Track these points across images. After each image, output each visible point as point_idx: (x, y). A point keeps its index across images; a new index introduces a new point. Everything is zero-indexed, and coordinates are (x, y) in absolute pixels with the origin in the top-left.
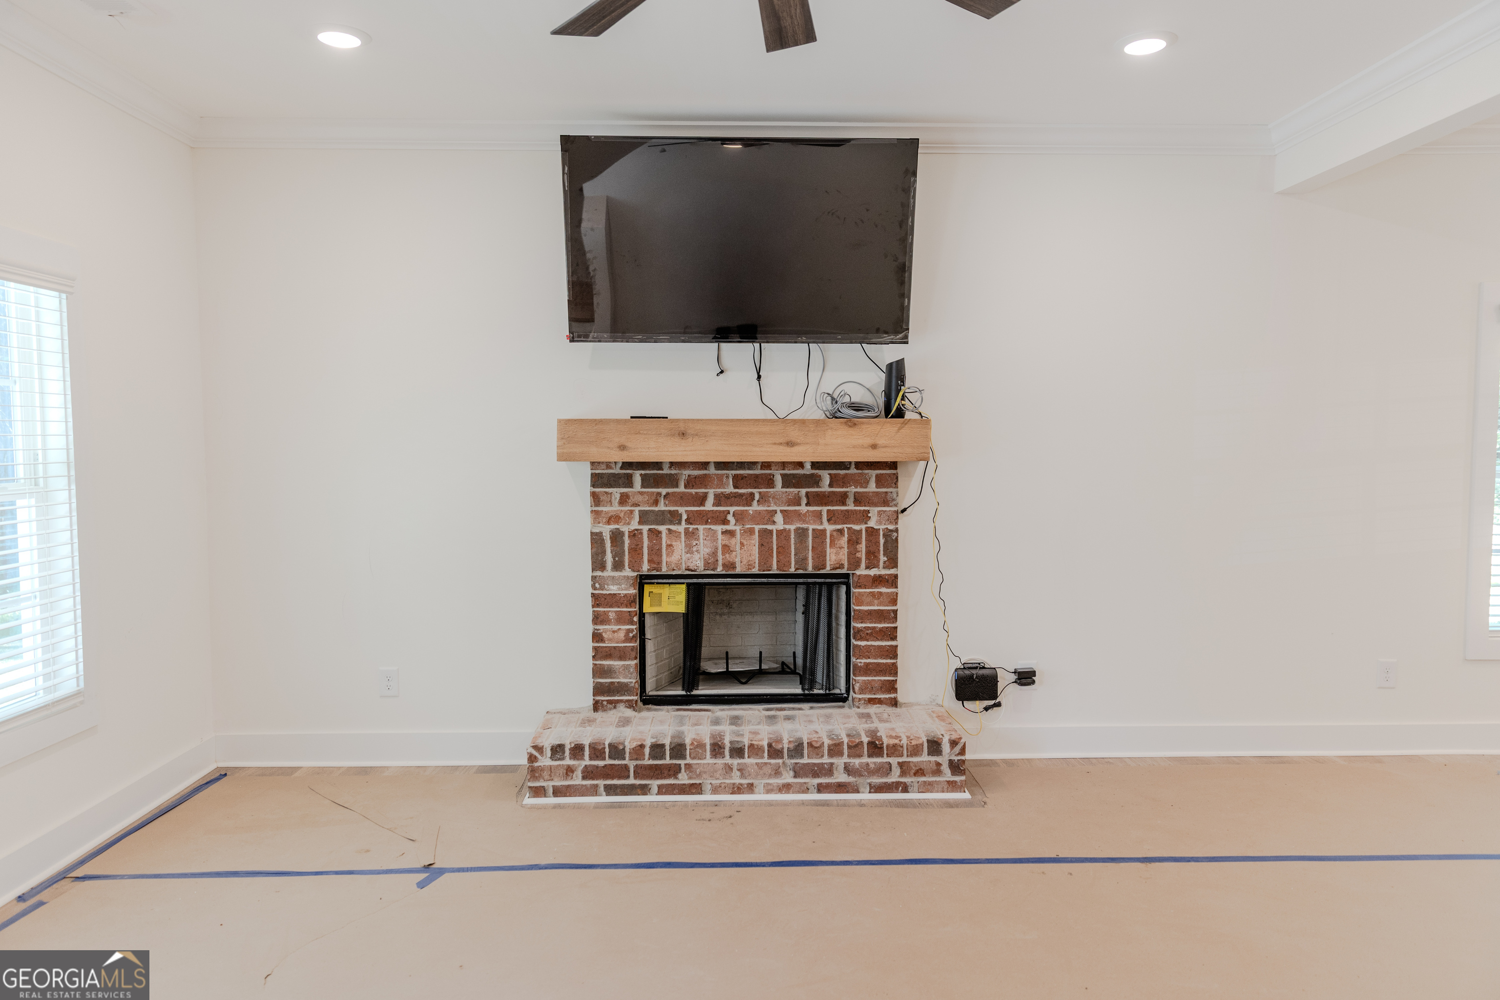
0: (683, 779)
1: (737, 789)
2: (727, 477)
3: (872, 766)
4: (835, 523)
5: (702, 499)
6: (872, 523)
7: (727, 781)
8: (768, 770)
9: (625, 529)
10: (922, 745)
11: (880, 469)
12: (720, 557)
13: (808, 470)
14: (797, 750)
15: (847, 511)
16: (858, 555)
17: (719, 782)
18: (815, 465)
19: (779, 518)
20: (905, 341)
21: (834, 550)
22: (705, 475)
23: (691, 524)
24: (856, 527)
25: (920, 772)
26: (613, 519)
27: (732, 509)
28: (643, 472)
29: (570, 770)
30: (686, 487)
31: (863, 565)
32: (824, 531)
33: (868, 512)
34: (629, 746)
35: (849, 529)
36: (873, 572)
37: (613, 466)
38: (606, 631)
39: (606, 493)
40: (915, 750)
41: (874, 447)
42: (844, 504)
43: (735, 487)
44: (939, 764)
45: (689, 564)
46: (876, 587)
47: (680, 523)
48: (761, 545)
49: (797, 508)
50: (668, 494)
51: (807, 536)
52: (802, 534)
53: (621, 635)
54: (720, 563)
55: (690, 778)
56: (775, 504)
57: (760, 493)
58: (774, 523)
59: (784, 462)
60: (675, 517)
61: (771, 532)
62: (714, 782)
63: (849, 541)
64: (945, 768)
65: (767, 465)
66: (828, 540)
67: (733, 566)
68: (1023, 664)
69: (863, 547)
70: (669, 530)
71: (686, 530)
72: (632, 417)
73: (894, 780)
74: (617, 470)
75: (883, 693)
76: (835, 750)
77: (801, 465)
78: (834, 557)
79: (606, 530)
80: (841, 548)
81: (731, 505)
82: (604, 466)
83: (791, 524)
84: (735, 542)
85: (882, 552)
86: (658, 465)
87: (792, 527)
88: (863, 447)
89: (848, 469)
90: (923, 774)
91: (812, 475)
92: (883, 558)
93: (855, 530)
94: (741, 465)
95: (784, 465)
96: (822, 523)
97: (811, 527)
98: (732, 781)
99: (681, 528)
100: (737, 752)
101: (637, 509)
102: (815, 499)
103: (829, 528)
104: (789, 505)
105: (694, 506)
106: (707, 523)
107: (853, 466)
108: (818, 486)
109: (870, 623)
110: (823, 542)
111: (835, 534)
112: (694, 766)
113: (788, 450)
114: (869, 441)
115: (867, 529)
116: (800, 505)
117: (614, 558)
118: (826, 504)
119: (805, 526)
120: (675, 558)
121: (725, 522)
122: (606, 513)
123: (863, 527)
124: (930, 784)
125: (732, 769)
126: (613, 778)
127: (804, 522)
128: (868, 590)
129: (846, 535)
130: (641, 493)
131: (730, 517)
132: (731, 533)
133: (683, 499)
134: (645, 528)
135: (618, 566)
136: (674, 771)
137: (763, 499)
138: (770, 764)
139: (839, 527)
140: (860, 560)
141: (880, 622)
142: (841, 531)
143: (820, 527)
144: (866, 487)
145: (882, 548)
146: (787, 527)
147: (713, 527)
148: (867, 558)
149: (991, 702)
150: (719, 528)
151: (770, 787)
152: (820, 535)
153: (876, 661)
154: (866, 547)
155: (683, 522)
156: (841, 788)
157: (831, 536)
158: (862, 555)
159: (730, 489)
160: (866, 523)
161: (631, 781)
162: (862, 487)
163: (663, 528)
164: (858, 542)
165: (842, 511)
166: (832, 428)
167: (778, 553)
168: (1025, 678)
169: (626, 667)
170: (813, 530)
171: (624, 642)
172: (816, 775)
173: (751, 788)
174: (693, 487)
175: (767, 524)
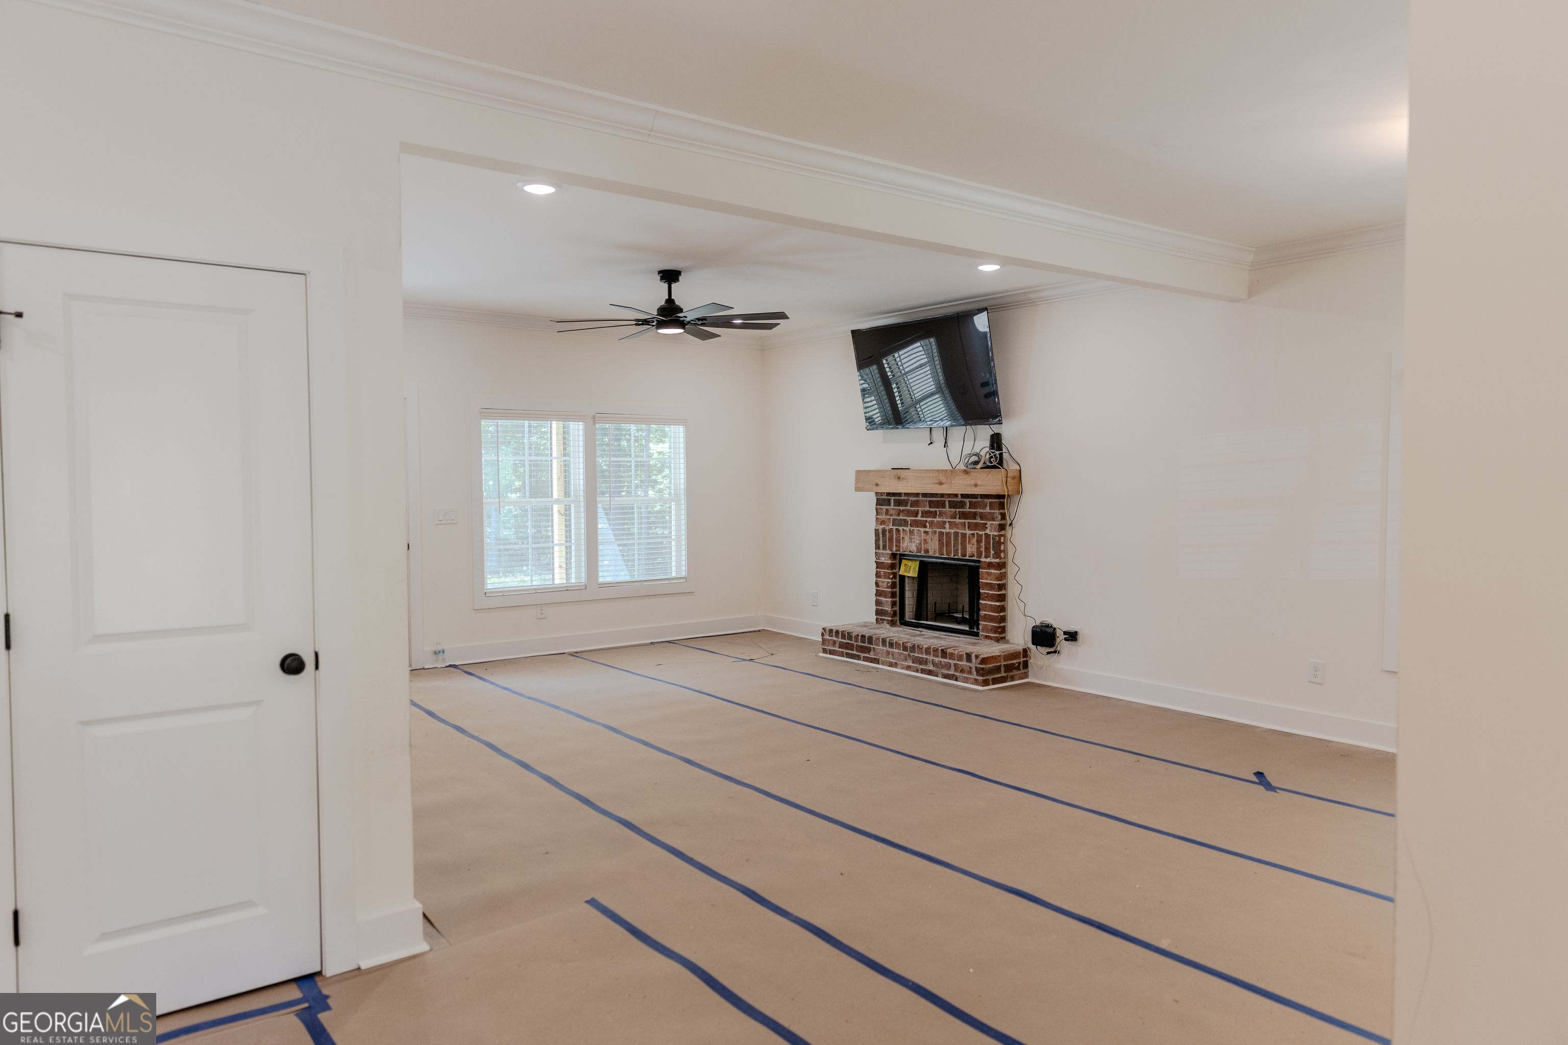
0: (872, 655)
1: (891, 665)
2: (926, 502)
3: (943, 663)
4: (971, 530)
5: (916, 514)
6: (988, 531)
7: (888, 660)
8: (902, 657)
9: (887, 528)
10: (963, 655)
11: (991, 499)
12: (923, 546)
13: (959, 499)
14: (913, 648)
15: (976, 523)
16: (981, 549)
17: (884, 659)
18: (963, 496)
19: (947, 525)
20: (1000, 423)
21: (970, 546)
22: (917, 500)
23: (912, 527)
24: (980, 533)
25: (962, 671)
26: (883, 522)
27: (928, 519)
28: (894, 498)
29: (834, 642)
30: (910, 507)
31: (983, 556)
32: (966, 534)
33: (986, 524)
34: (854, 634)
35: (977, 533)
36: (988, 560)
37: (883, 494)
38: (880, 582)
39: (881, 508)
40: (960, 658)
41: (976, 485)
42: (975, 519)
43: (930, 507)
44: (971, 668)
45: (910, 549)
46: (990, 569)
47: (907, 526)
48: (939, 540)
49: (954, 520)
50: (903, 510)
51: (958, 536)
52: (956, 534)
53: (885, 584)
54: (923, 549)
55: (874, 655)
56: (946, 518)
57: (939, 511)
58: (945, 528)
59: (949, 494)
60: (905, 523)
61: (943, 533)
62: (883, 659)
63: (977, 541)
64: (974, 670)
65: (942, 495)
66: (968, 540)
67: (927, 551)
68: (1071, 628)
69: (983, 544)
70: (903, 529)
71: (910, 529)
72: (892, 469)
73: (952, 673)
74: (885, 497)
75: (993, 633)
76: (928, 651)
77: (956, 495)
78: (970, 550)
79: (880, 527)
80: (973, 544)
81: (928, 517)
82: (880, 494)
83: (952, 529)
84: (928, 538)
85: (992, 548)
86: (900, 494)
87: (953, 531)
88: (970, 485)
89: (977, 498)
90: (964, 673)
91: (961, 501)
92: (992, 552)
93: (980, 534)
94: (932, 495)
95: (949, 495)
96: (965, 530)
97: (960, 531)
98: (889, 660)
99: (907, 529)
100: (891, 645)
101: (892, 517)
102: (964, 515)
103: (968, 532)
104: (951, 519)
105: (913, 517)
106: (918, 527)
108: (964, 509)
109: (987, 590)
110: (965, 540)
111: (970, 536)
112: (876, 649)
113: (939, 487)
114: (973, 482)
115: (985, 534)
116: (956, 518)
117: (883, 543)
118: (967, 519)
119: (958, 531)
120: (905, 544)
121: (925, 527)
122: (880, 519)
123: (983, 533)
124: (967, 678)
125: (889, 653)
126: (848, 650)
127: (958, 528)
128: (985, 571)
129: (976, 537)
130: (893, 509)
131: (928, 524)
132: (926, 532)
133: (909, 513)
134: (894, 528)
135: (884, 548)
136: (868, 650)
137: (941, 515)
138: (903, 653)
139: (973, 532)
140: (982, 551)
141: (991, 591)
142: (973, 534)
143: (964, 532)
144: (984, 509)
145: (991, 546)
146: (950, 531)
147: (920, 529)
148: (985, 551)
149: (1052, 650)
150: (922, 530)
151: (903, 666)
152: (964, 535)
153: (989, 613)
154: (985, 545)
155: (909, 526)
156: (930, 673)
157: (969, 537)
158: (983, 549)
159: (927, 509)
160: (985, 531)
161: (855, 652)
162: (983, 509)
163: (901, 528)
164: (981, 542)
165: (974, 523)
166: (958, 475)
167: (946, 545)
168: (1072, 636)
169: (887, 602)
170: (961, 533)
171: (886, 588)
172: (921, 664)
173: (895, 665)
174: (913, 507)
175: (942, 529)
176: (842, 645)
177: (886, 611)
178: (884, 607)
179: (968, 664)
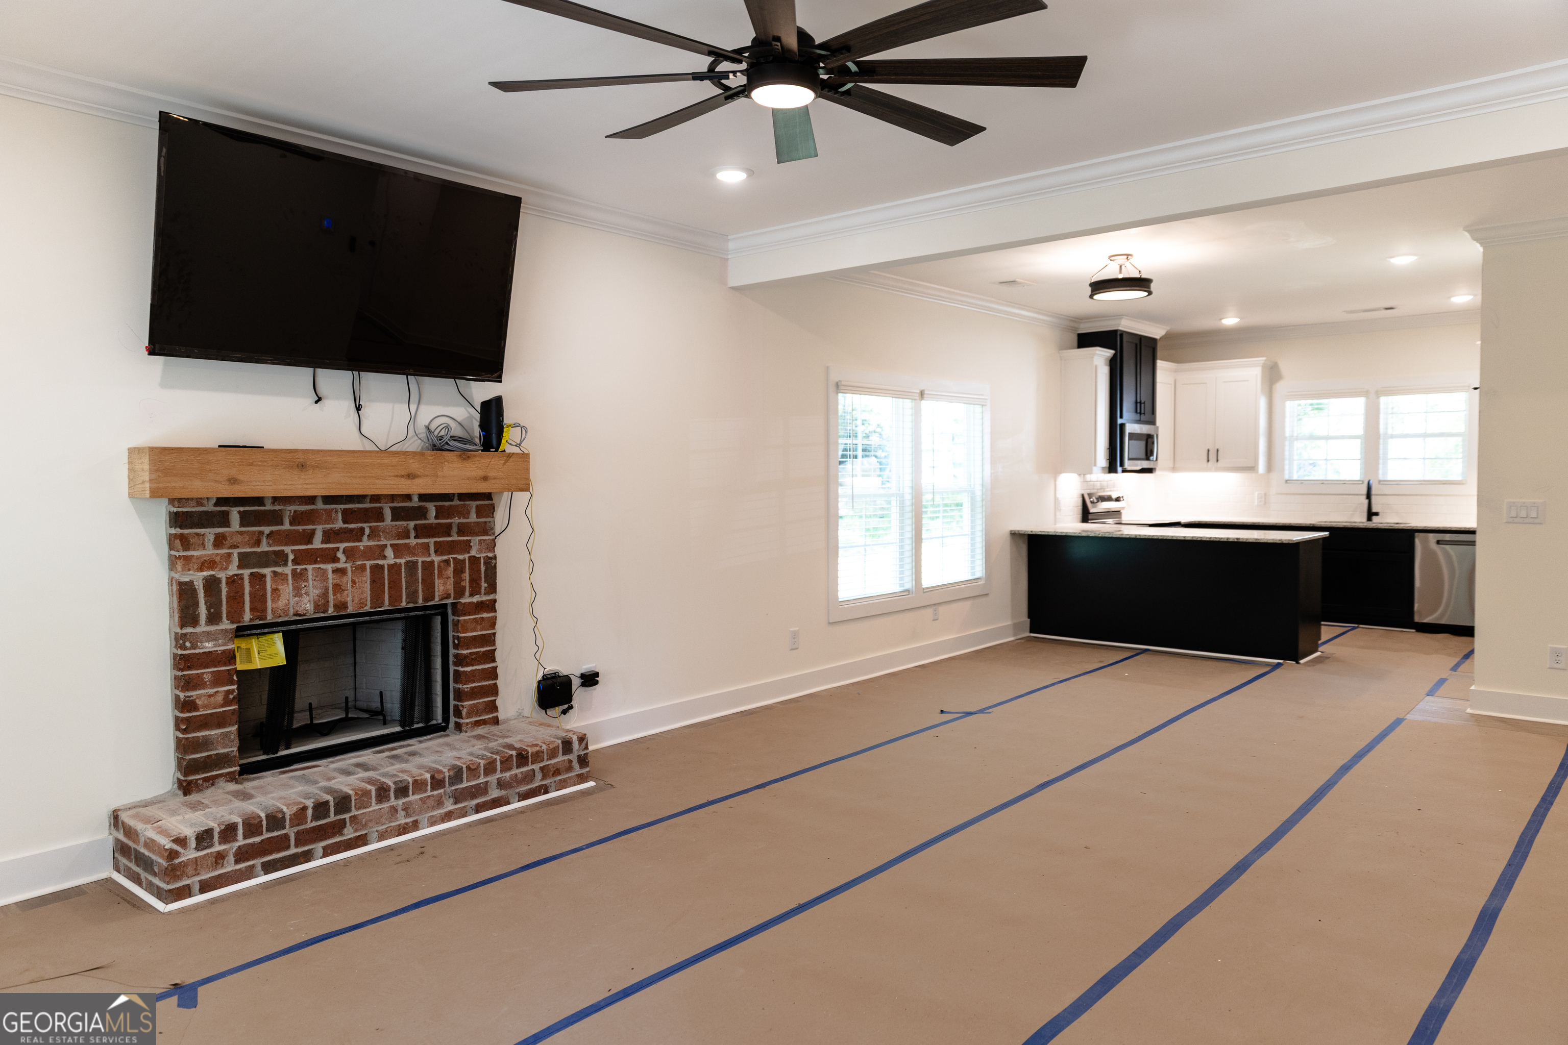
0: (349, 833)
1: (403, 830)
2: (336, 512)
3: (520, 776)
4: (442, 554)
5: (308, 537)
6: (473, 553)
7: (393, 824)
8: (431, 803)
9: (222, 575)
10: (558, 747)
11: (479, 500)
12: (331, 598)
13: (415, 502)
14: (457, 775)
15: (452, 541)
16: (463, 584)
17: (384, 827)
18: (423, 497)
19: (389, 552)
20: (499, 379)
21: (442, 581)
22: (313, 510)
23: (299, 564)
24: (460, 557)
25: (557, 772)
26: (210, 564)
27: (342, 546)
28: (242, 509)
29: (220, 857)
30: (291, 524)
31: (467, 593)
32: (432, 562)
33: (470, 541)
34: (288, 812)
35: (454, 559)
36: (476, 599)
37: (205, 502)
38: (199, 696)
39: (197, 534)
40: (553, 754)
41: (485, 478)
42: (449, 535)
43: (345, 522)
44: (570, 761)
45: (297, 608)
46: (478, 613)
47: (286, 564)
48: (373, 581)
49: (406, 541)
50: (272, 532)
51: (416, 569)
52: (411, 566)
53: (220, 698)
54: (331, 604)
55: (356, 831)
56: (385, 538)
57: (370, 527)
58: (385, 557)
59: (393, 495)
60: (281, 557)
61: (382, 567)
62: (379, 828)
63: (455, 571)
64: (576, 765)
65: (376, 498)
66: (436, 572)
67: (344, 605)
68: (586, 667)
69: (466, 575)
70: (275, 573)
71: (294, 571)
72: (220, 446)
73: (537, 785)
74: (210, 507)
75: (487, 713)
76: (490, 768)
77: (408, 497)
78: (442, 588)
79: (198, 578)
80: (448, 578)
81: (341, 542)
82: (193, 503)
83: (401, 558)
84: (347, 580)
85: (483, 579)
86: (259, 501)
87: (402, 561)
88: (475, 479)
89: (452, 500)
90: (559, 774)
91: (420, 507)
92: (484, 585)
93: (459, 560)
94: (350, 499)
95: (393, 498)
96: (429, 555)
97: (420, 559)
98: (398, 823)
99: (288, 570)
100: (402, 791)
101: (235, 552)
102: (422, 532)
103: (437, 559)
104: (398, 539)
105: (301, 544)
106: (316, 562)
107: (456, 498)
108: (426, 519)
109: (475, 648)
110: (432, 573)
111: (442, 564)
112: (360, 817)
113: (409, 482)
114: (481, 473)
115: (470, 558)
116: (408, 537)
117: (208, 609)
118: (433, 536)
119: (414, 559)
120: (281, 603)
121: (335, 560)
122: (199, 557)
123: (467, 556)
124: (564, 780)
125: (396, 811)
126: (271, 853)
127: (414, 555)
128: (472, 617)
129: (452, 565)
130: (241, 533)
131: (340, 555)
132: (341, 572)
133: (290, 538)
134: (246, 573)
135: (214, 618)
136: (339, 827)
137: (374, 534)
138: (433, 796)
139: (445, 558)
140: (464, 588)
141: (483, 647)
142: (447, 562)
143: (428, 559)
144: (468, 518)
145: (483, 576)
146: (398, 561)
147: (323, 566)
148: (470, 587)
149: (566, 706)
150: (329, 567)
151: (433, 819)
152: (428, 566)
153: (480, 684)
154: (470, 575)
155: (290, 563)
156: (497, 803)
157: (439, 566)
158: (467, 583)
159: (339, 524)
160: (469, 553)
161: (293, 850)
162: (464, 518)
163: (267, 571)
164: (463, 571)
165: (448, 542)
166: (448, 461)
167: (390, 588)
168: (590, 679)
169: (226, 735)
170: (423, 562)
171: (222, 706)
172: (473, 797)
173: (415, 826)
174: (299, 524)
175: (377, 559)
176: (242, 855)
177: (226, 755)
178: (216, 749)
179: (566, 757)
